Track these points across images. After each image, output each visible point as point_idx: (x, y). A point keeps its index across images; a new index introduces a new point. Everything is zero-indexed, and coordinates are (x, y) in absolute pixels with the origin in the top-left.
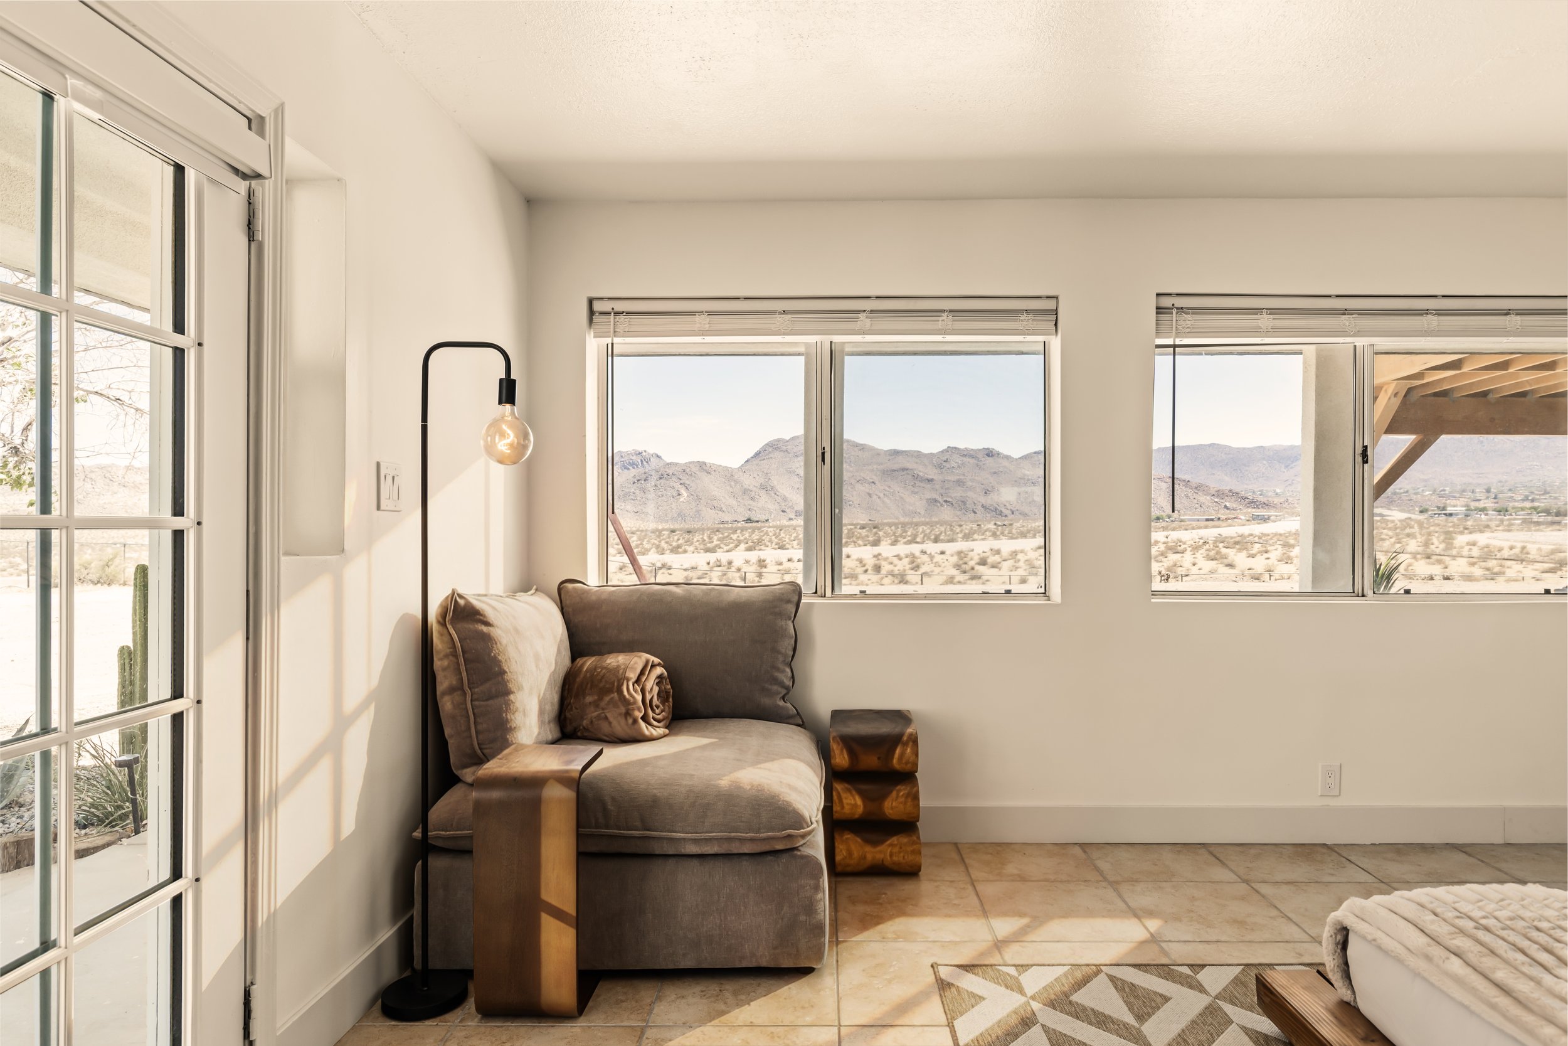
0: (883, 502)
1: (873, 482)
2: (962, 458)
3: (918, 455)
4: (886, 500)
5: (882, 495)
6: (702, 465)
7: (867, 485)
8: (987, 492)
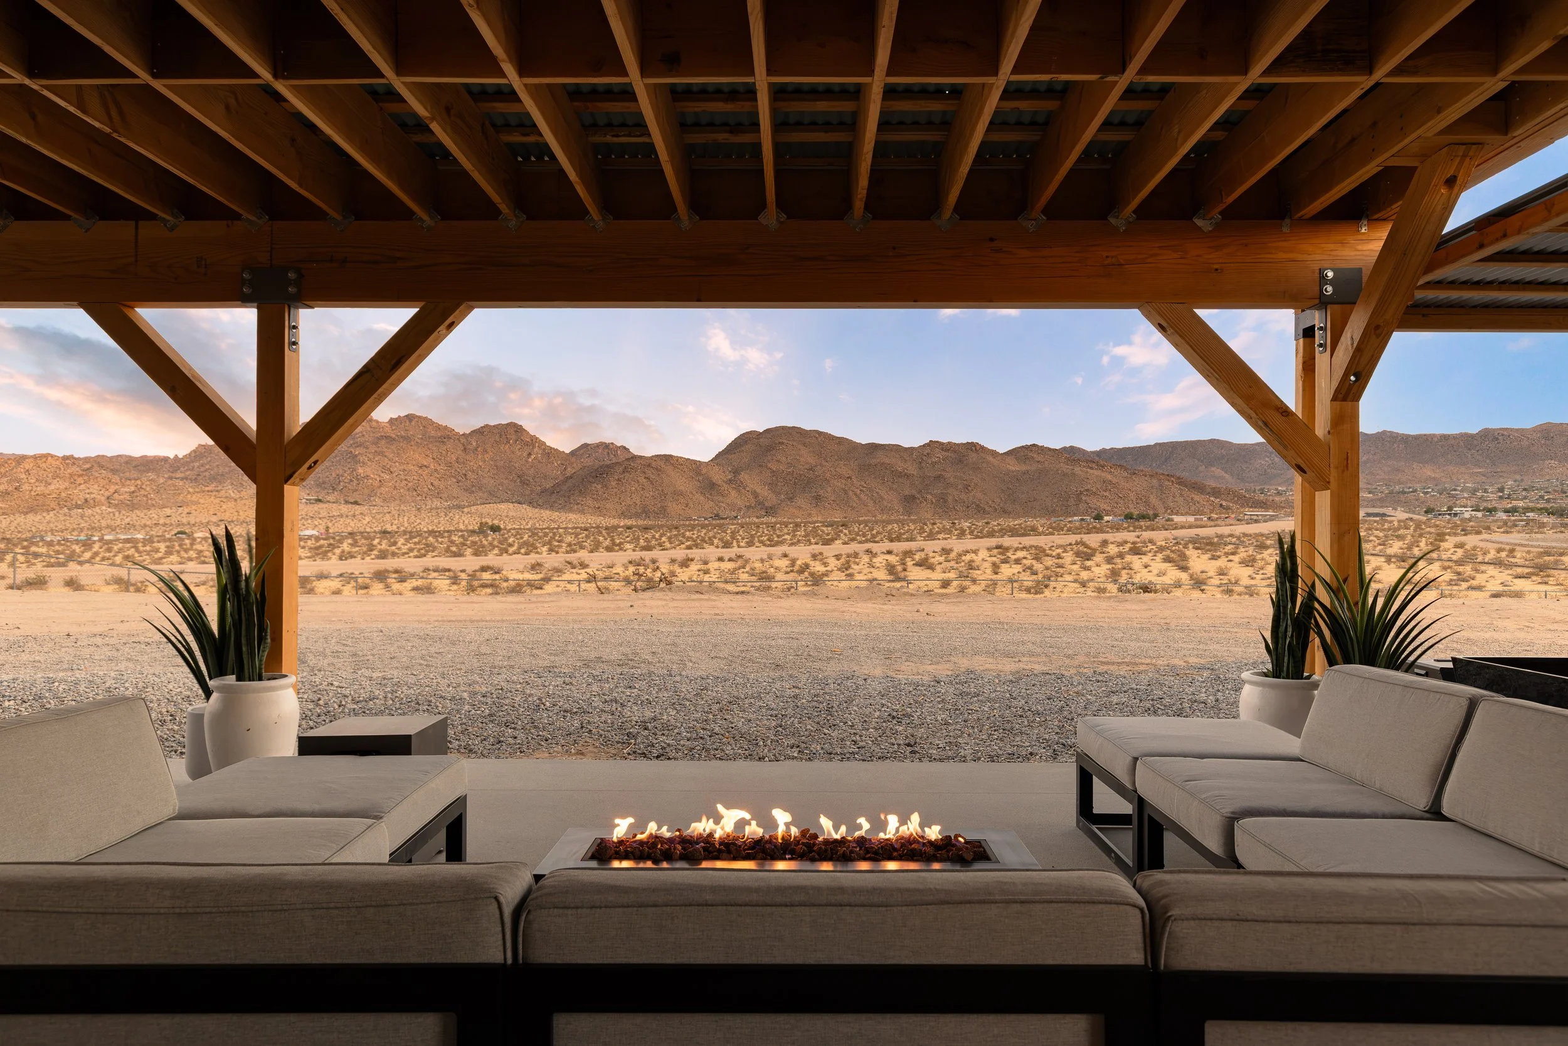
0: (860, 499)
1: (850, 478)
2: (943, 453)
3: (897, 449)
4: (862, 496)
5: (858, 492)
6: (668, 458)
7: (844, 481)
8: (969, 488)
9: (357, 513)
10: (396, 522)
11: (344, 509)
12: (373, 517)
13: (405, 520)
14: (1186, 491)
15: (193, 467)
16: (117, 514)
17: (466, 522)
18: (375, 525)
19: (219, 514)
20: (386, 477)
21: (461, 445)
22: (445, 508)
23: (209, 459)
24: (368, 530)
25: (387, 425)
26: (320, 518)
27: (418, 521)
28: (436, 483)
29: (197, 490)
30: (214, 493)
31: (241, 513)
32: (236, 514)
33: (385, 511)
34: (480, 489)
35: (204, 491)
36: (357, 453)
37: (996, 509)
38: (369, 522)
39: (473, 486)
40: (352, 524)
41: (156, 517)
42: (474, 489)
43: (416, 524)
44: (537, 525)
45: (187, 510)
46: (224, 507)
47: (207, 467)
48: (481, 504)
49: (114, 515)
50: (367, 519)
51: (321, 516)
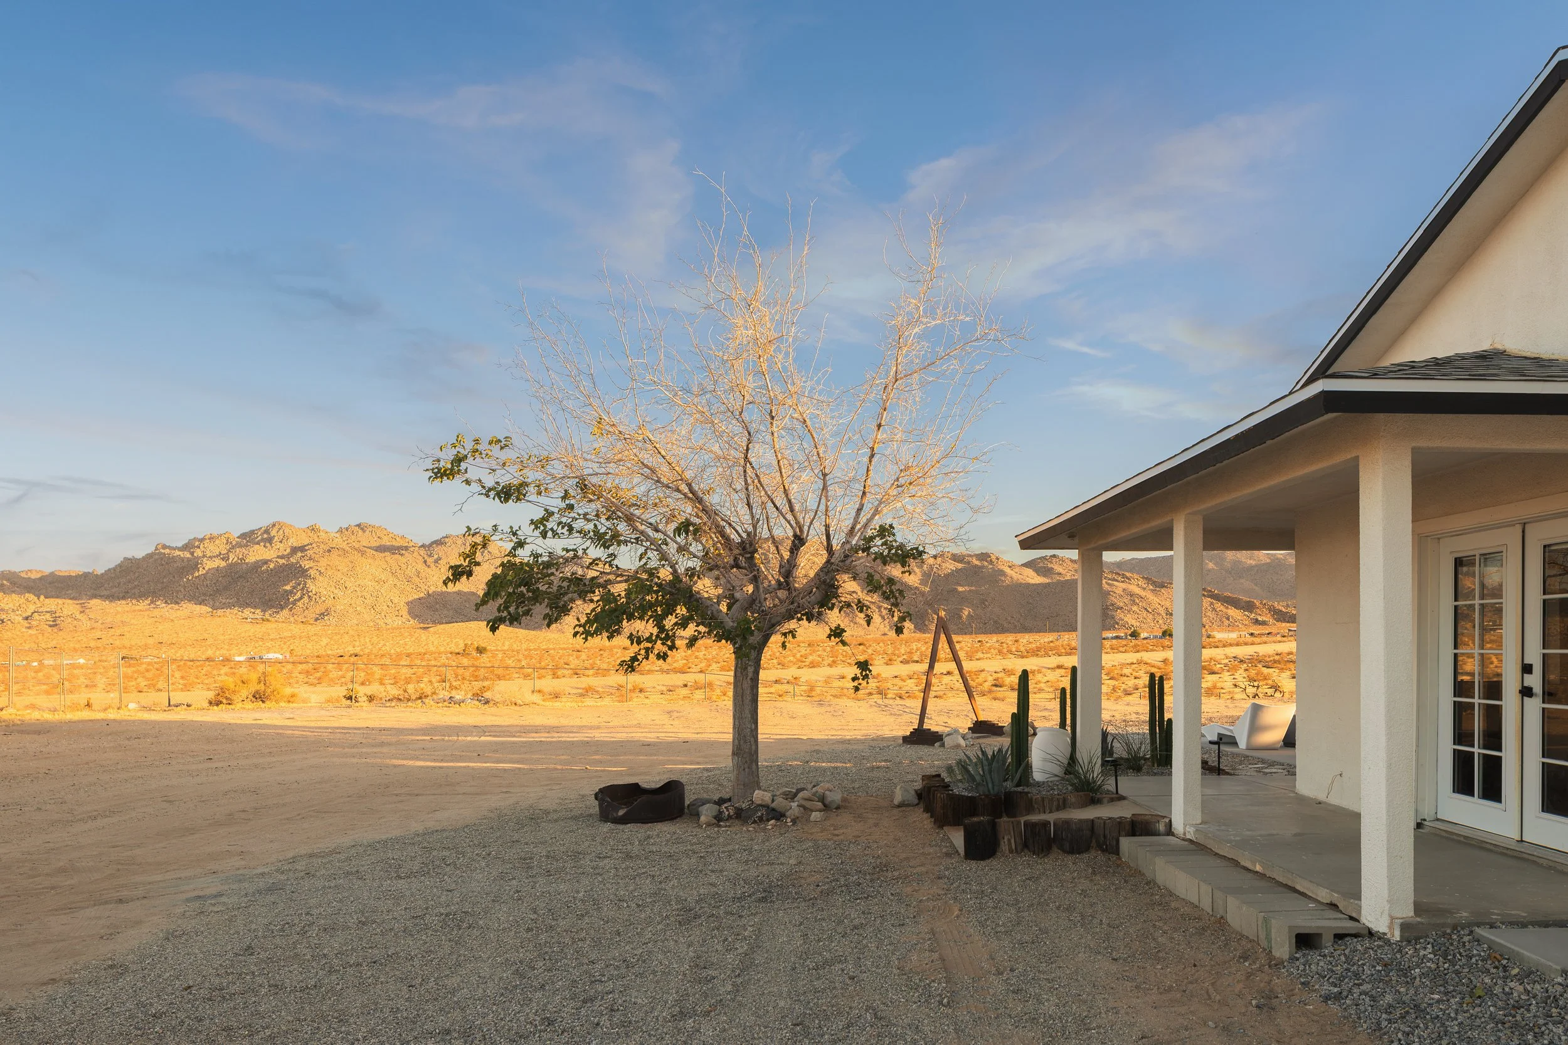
1: (854, 592)
2: (956, 565)
8: (986, 603)
9: (311, 634)
10: (357, 644)
11: (296, 629)
12: (331, 639)
13: (367, 640)
14: (1218, 606)
15: (119, 584)
16: (40, 636)
17: (436, 643)
18: (336, 647)
19: (156, 636)
20: (340, 594)
21: (421, 558)
22: (408, 628)
23: (137, 574)
24: (330, 652)
25: (337, 535)
26: (272, 640)
27: (382, 643)
28: (396, 600)
29: (126, 609)
30: (147, 613)
31: (181, 635)
32: (175, 635)
33: (342, 632)
34: (444, 606)
35: (134, 611)
36: (307, 567)
37: (1016, 626)
38: (327, 644)
39: (437, 603)
40: (309, 646)
41: (85, 640)
42: (438, 606)
43: (380, 646)
44: (515, 646)
45: (118, 632)
46: (161, 627)
47: (136, 583)
48: (447, 623)
49: (37, 638)
50: (325, 641)
51: (271, 637)
